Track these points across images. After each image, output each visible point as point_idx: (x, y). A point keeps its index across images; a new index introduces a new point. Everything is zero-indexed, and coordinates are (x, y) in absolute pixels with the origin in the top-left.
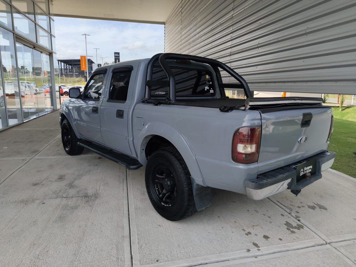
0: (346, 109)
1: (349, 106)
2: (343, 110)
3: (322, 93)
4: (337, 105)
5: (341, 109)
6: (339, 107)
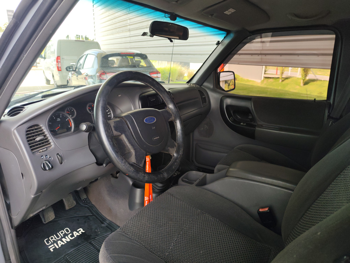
0: (285, 80)
1: (287, 77)
2: (283, 81)
3: (263, 66)
4: (277, 76)
5: (281, 80)
6: (279, 78)
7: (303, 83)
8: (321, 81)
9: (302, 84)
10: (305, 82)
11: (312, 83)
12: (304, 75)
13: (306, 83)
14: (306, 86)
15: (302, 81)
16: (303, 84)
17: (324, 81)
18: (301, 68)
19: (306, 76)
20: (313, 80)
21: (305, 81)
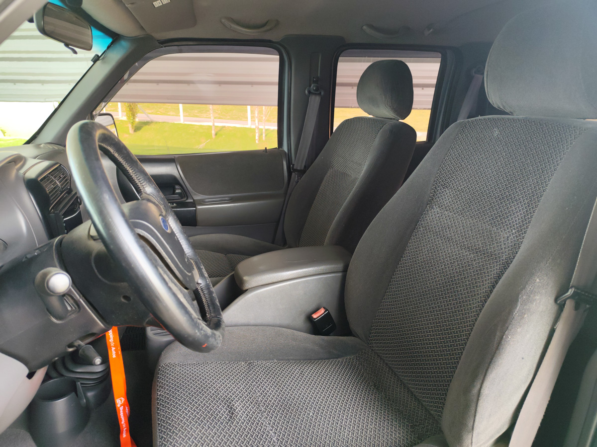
7: (133, 128)
8: (159, 123)
9: (131, 131)
10: (135, 127)
11: (145, 128)
12: (131, 115)
13: (137, 128)
14: (139, 133)
15: (130, 126)
16: (133, 130)
17: (163, 122)
18: (123, 103)
19: (134, 115)
20: (147, 123)
21: (134, 125)
